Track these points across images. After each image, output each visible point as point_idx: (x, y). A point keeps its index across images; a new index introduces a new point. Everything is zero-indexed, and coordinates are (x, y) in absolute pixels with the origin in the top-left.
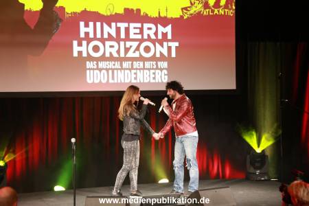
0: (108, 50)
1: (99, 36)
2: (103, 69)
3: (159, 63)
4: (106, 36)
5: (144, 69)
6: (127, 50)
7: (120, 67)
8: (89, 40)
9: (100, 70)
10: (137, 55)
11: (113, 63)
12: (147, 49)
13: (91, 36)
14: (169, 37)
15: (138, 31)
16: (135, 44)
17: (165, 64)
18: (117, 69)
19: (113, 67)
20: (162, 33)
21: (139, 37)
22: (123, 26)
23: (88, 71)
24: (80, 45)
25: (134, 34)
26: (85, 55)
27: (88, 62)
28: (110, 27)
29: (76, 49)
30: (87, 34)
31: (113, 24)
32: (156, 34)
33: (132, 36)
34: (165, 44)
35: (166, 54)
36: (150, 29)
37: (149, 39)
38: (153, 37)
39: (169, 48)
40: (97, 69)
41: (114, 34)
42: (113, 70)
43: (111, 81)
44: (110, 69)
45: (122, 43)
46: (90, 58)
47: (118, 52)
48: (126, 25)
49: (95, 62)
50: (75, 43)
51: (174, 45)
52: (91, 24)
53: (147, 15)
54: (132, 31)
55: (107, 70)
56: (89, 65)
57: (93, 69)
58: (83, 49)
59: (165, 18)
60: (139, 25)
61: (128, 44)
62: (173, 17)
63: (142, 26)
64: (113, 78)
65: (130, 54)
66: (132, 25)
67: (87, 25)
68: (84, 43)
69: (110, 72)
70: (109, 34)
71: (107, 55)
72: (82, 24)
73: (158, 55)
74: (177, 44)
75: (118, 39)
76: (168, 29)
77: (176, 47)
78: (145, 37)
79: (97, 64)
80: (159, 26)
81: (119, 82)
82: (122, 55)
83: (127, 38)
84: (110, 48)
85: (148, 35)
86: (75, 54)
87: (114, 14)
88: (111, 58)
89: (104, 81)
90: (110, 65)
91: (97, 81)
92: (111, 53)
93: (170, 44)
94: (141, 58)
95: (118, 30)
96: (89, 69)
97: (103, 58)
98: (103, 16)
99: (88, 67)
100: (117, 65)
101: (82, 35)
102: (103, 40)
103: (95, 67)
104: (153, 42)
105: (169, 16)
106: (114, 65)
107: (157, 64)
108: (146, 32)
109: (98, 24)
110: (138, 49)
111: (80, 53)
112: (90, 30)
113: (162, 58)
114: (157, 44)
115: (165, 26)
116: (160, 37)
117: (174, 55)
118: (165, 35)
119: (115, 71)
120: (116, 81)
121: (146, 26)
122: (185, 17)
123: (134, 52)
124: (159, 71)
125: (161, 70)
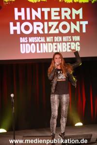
0: (36, 29)
1: (29, 18)
2: (33, 43)
3: (74, 37)
4: (34, 18)
5: (62, 42)
6: (49, 28)
7: (44, 41)
8: (22, 22)
9: (30, 43)
10: (57, 31)
11: (40, 38)
12: (64, 27)
13: (23, 18)
14: (81, 17)
15: (57, 14)
16: (55, 24)
17: (78, 38)
18: (43, 43)
19: (40, 41)
20: (76, 14)
21: (58, 18)
22: (46, 10)
23: (21, 45)
24: (15, 25)
25: (55, 16)
26: (19, 32)
27: (21, 38)
28: (37, 11)
29: (12, 28)
30: (20, 17)
31: (39, 9)
32: (71, 15)
33: (53, 18)
34: (78, 23)
35: (78, 30)
36: (66, 12)
37: (66, 19)
38: (69, 18)
39: (81, 26)
40: (28, 43)
41: (39, 17)
42: (40, 43)
43: (38, 51)
44: (37, 43)
45: (46, 23)
46: (22, 35)
47: (43, 30)
48: (48, 9)
49: (26, 38)
50: (11, 24)
51: (85, 23)
52: (23, 9)
54: (53, 14)
55: (35, 43)
56: (22, 40)
57: (25, 43)
58: (17, 28)
59: (78, 3)
60: (58, 9)
61: (50, 24)
62: (84, 2)
63: (61, 10)
64: (40, 50)
65: (52, 31)
66: (53, 10)
67: (19, 11)
68: (18, 24)
69: (38, 45)
70: (36, 17)
71: (35, 32)
72: (16, 10)
73: (73, 31)
74: (86, 22)
75: (43, 20)
76: (80, 12)
77: (86, 25)
78: (63, 18)
79: (28, 39)
80: (73, 9)
81: (44, 52)
82: (46, 32)
83: (50, 20)
84: (37, 27)
85: (65, 16)
86: (12, 32)
87: (39, 1)
88: (38, 35)
89: (33, 52)
90: (38, 39)
91: (28, 52)
92: (38, 31)
93: (82, 23)
94: (60, 34)
95: (43, 13)
96: (23, 43)
97: (32, 35)
98: (31, 3)
99: (21, 42)
100: (43, 40)
101: (16, 18)
102: (32, 21)
103: (27, 41)
104: (69, 21)
105: (80, 2)
106: (40, 39)
107: (72, 38)
108: (63, 14)
109: (28, 10)
110: (57, 27)
111: (15, 31)
112: (22, 14)
113: (76, 33)
114: (72, 23)
115: (77, 9)
116: (74, 17)
117: (84, 31)
118: (77, 16)
119: (41, 44)
120: (42, 52)
121: (63, 9)
123: (55, 30)
124: (74, 43)
125: (75, 42)
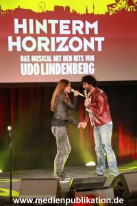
0: (40, 45)
1: (31, 32)
2: (36, 62)
3: (87, 57)
4: (38, 32)
5: (73, 62)
6: (57, 45)
7: (51, 61)
8: (23, 36)
9: (33, 63)
10: (66, 49)
11: (45, 56)
12: (76, 44)
13: (25, 32)
14: (96, 32)
15: (67, 27)
16: (65, 39)
17: (92, 58)
18: (48, 62)
19: (45, 61)
20: (90, 28)
21: (69, 32)
22: (53, 22)
23: (22, 65)
24: (14, 40)
25: (64, 30)
26: (19, 49)
27: (22, 57)
28: (42, 23)
29: (11, 44)
30: (21, 30)
31: (45, 21)
32: (84, 30)
33: (62, 32)
34: (92, 39)
35: (93, 48)
36: (78, 25)
37: (77, 34)
38: (81, 33)
39: (96, 43)
40: (30, 62)
41: (45, 30)
42: (45, 63)
43: (43, 73)
44: (42, 62)
45: (53, 39)
46: (24, 52)
47: (49, 46)
48: (56, 22)
49: (28, 56)
50: (10, 38)
51: (100, 40)
52: (24, 21)
53: (75, 12)
54: (62, 27)
55: (40, 63)
56: (23, 58)
57: (27, 63)
58: (18, 44)
59: (92, 14)
60: (68, 22)
61: (59, 39)
62: (100, 14)
63: (71, 22)
64: (45, 71)
65: (60, 49)
66: (62, 22)
67: (20, 22)
68: (19, 38)
69: (42, 65)
70: (41, 30)
71: (40, 49)
72: (16, 21)
73: (85, 49)
74: (103, 39)
75: (49, 35)
76: (95, 25)
77: (102, 42)
78: (74, 33)
79: (30, 58)
80: (87, 22)
81: (50, 74)
82: (53, 49)
83: (58, 34)
84: (42, 44)
85: (77, 31)
86: (10, 49)
87: (45, 11)
88: (43, 52)
89: (37, 74)
90: (43, 58)
91: (29, 74)
92: (42, 48)
93: (97, 39)
94: (70, 53)
95: (49, 26)
96: (23, 62)
97: (36, 52)
98: (35, 13)
99: (22, 61)
100: (49, 59)
101: (17, 31)
102: (35, 36)
103: (29, 61)
104: (81, 37)
105: (96, 13)
106: (46, 59)
107: (84, 58)
108: (75, 28)
109: (31, 21)
110: (67, 43)
111: (15, 48)
112: (24, 26)
113: (90, 52)
114: (85, 39)
115: (91, 22)
116: (87, 32)
117: (100, 49)
118: (92, 31)
119: (47, 64)
120: (47, 73)
121: (75, 22)
122: (110, 14)
123: (64, 47)
124: (87, 64)
125: (89, 62)
